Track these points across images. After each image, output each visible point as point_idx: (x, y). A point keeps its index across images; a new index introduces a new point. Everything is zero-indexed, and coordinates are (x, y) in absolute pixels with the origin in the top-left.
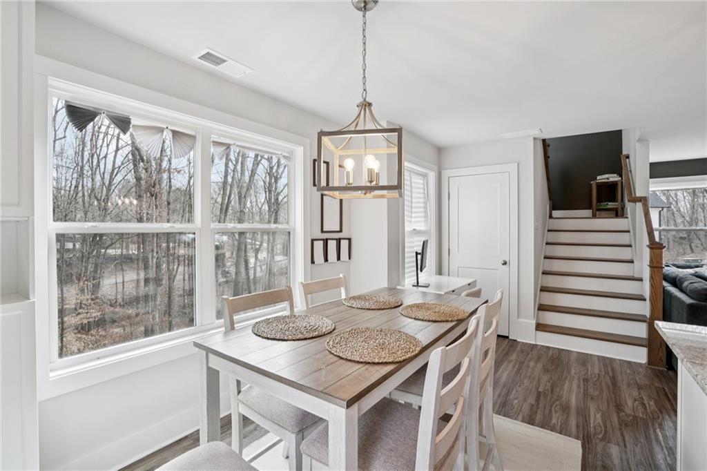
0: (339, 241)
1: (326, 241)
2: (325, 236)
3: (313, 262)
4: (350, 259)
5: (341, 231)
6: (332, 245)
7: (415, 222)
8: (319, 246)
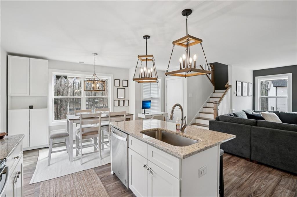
0: (124, 101)
1: (119, 101)
2: (119, 99)
3: (114, 106)
4: (128, 105)
5: (125, 98)
6: (121, 102)
7: (152, 95)
8: (116, 102)
